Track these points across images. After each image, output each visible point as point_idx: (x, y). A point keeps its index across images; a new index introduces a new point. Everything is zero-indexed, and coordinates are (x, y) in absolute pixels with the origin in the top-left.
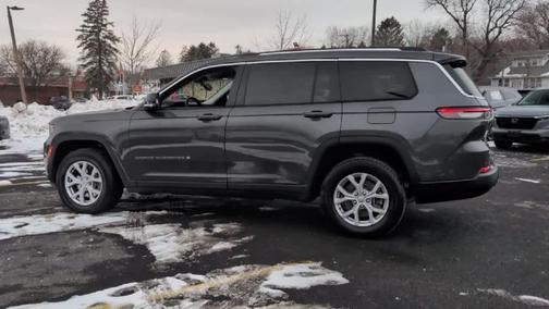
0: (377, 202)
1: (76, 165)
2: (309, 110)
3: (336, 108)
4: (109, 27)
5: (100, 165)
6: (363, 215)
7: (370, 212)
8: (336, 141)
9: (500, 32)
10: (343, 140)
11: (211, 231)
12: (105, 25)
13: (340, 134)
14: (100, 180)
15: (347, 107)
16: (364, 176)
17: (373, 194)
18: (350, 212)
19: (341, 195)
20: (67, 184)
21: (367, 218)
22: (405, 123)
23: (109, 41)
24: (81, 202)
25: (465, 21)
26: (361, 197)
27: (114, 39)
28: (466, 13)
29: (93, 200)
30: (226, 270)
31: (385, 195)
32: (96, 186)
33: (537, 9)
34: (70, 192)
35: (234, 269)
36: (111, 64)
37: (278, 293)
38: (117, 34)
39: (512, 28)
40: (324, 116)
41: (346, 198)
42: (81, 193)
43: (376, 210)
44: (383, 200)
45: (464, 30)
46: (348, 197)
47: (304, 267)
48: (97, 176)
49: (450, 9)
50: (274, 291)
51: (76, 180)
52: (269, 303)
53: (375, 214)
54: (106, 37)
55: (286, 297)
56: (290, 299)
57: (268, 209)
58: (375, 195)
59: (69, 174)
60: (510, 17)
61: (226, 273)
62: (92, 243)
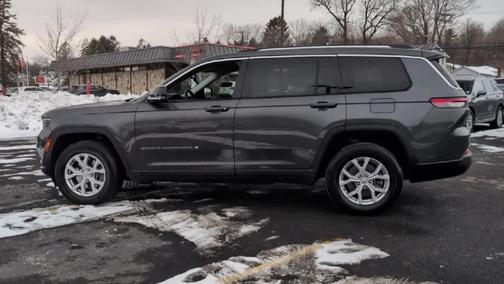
0: (378, 182)
1: (77, 158)
2: (315, 100)
3: (340, 99)
4: (11, 20)
5: (104, 157)
6: (366, 194)
7: (373, 191)
8: (342, 128)
9: (375, 31)
10: (348, 128)
11: (225, 216)
12: (7, 18)
13: (346, 122)
14: (103, 171)
15: (351, 98)
16: (367, 160)
17: (374, 175)
18: (353, 193)
19: (346, 178)
20: (67, 177)
21: (370, 197)
22: (404, 111)
23: (11, 34)
24: (82, 193)
25: (345, 20)
26: (365, 179)
27: (17, 32)
28: (346, 13)
29: (95, 191)
30: (272, 251)
31: (387, 177)
32: (98, 177)
33: (404, 11)
34: (70, 184)
35: (279, 249)
36: (15, 57)
37: (338, 269)
38: (19, 26)
39: (385, 27)
40: (330, 107)
41: (351, 180)
42: (82, 184)
43: (378, 189)
44: (383, 180)
45: (345, 28)
46: (353, 179)
47: (340, 244)
48: (99, 167)
49: (333, 10)
50: (332, 268)
51: (76, 172)
52: (336, 279)
53: (377, 193)
54: (8, 29)
55: (347, 272)
56: (351, 274)
57: (257, 192)
58: (377, 176)
59: (69, 166)
60: (383, 17)
61: (275, 254)
62: (117, 233)
